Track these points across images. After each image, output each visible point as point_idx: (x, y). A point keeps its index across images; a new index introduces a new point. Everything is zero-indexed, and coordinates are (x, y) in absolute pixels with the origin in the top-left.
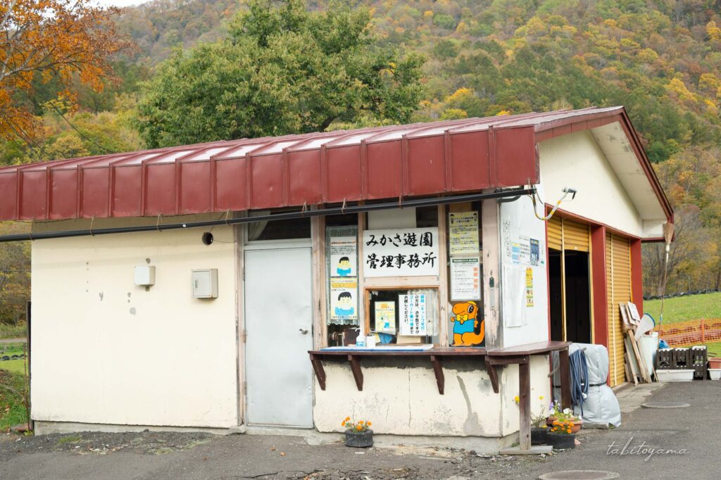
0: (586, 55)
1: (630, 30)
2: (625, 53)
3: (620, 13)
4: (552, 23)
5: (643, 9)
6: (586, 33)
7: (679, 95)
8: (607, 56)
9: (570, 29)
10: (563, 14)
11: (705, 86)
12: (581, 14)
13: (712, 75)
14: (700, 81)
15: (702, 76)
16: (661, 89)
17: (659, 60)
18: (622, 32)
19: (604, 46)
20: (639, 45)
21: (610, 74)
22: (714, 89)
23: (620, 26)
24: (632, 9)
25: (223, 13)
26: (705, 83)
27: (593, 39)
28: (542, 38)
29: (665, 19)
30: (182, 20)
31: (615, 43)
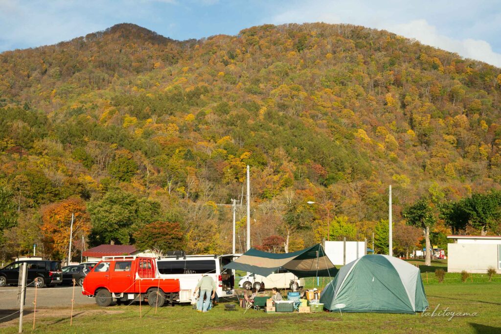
0: (310, 112)
1: (340, 97)
2: (334, 111)
3: (335, 85)
4: (293, 89)
5: (349, 83)
6: (313, 97)
7: (362, 139)
8: (323, 112)
9: (303, 94)
10: (300, 84)
11: (379, 134)
12: (311, 84)
13: (384, 127)
14: (377, 131)
15: (378, 128)
16: (352, 135)
17: (354, 117)
18: (335, 98)
19: (322, 106)
20: (343, 106)
21: (323, 125)
22: (384, 137)
23: (334, 93)
24: (342, 83)
25: (90, 59)
26: (379, 132)
27: (316, 101)
28: (285, 99)
29: (361, 90)
30: (63, 61)
31: (329, 105)
